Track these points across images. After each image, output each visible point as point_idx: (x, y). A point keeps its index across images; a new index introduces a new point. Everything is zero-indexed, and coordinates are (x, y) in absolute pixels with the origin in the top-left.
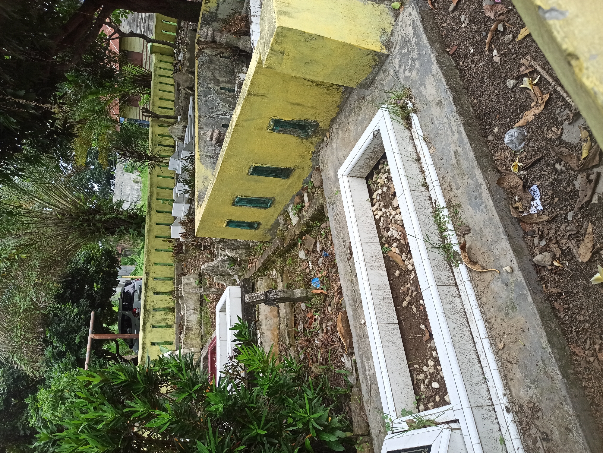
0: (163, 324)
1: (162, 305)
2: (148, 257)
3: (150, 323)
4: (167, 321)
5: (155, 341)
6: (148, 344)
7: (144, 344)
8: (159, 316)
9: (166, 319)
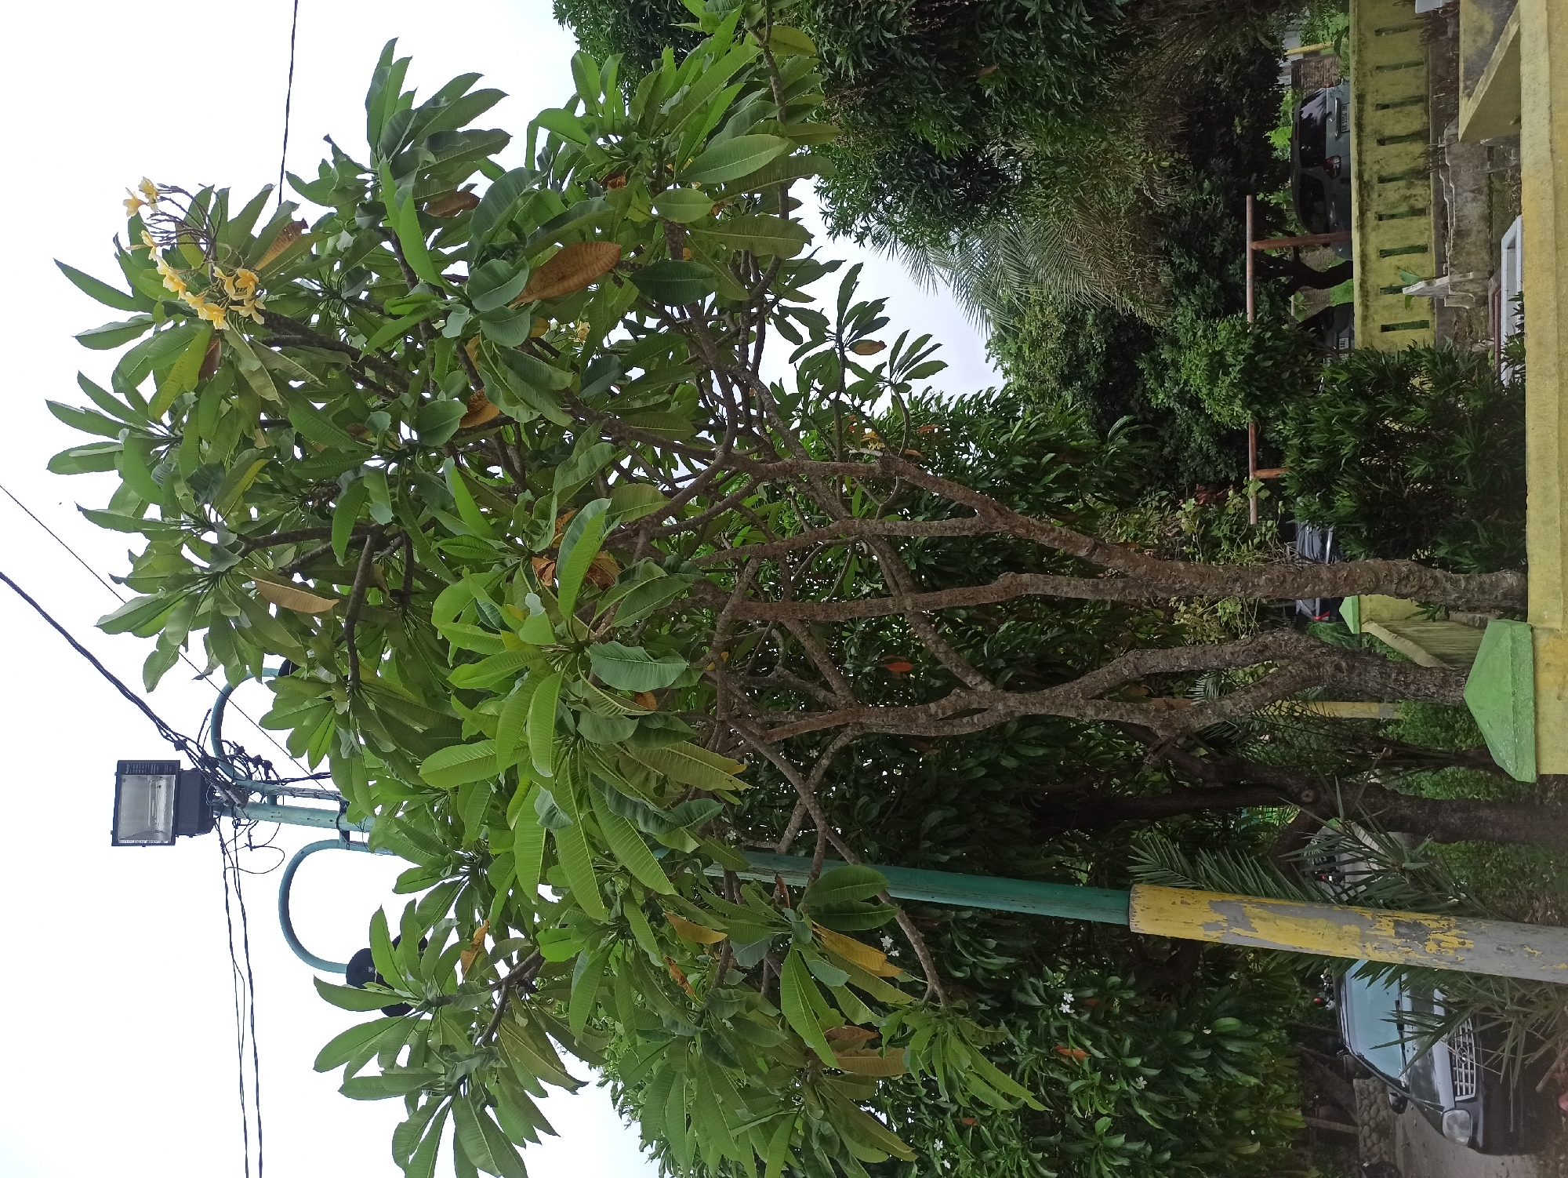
0: (1404, 208)
1: (1398, 167)
2: (1360, 56)
3: (1373, 211)
4: (1412, 201)
5: (1387, 247)
6: (1373, 255)
7: (1364, 256)
8: (1393, 192)
9: (1410, 197)
